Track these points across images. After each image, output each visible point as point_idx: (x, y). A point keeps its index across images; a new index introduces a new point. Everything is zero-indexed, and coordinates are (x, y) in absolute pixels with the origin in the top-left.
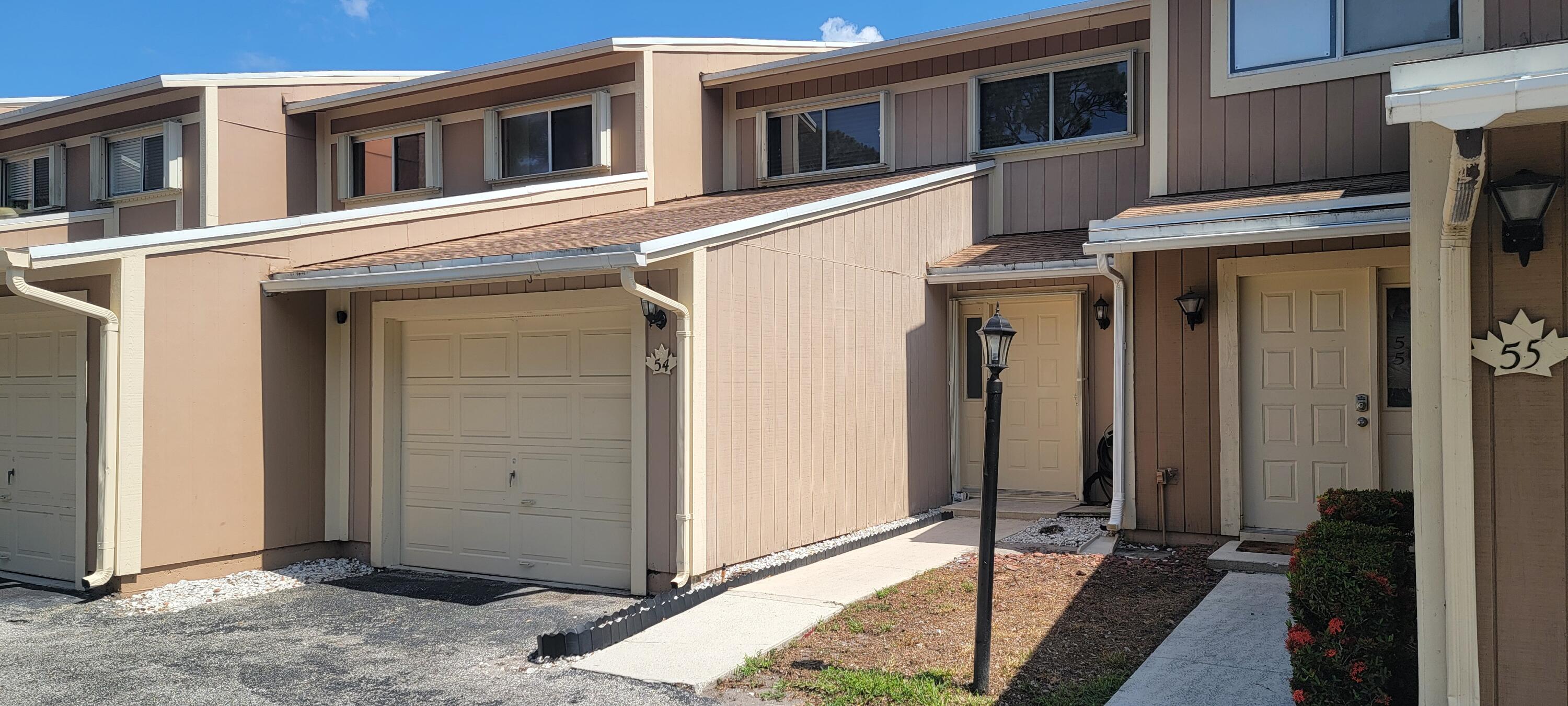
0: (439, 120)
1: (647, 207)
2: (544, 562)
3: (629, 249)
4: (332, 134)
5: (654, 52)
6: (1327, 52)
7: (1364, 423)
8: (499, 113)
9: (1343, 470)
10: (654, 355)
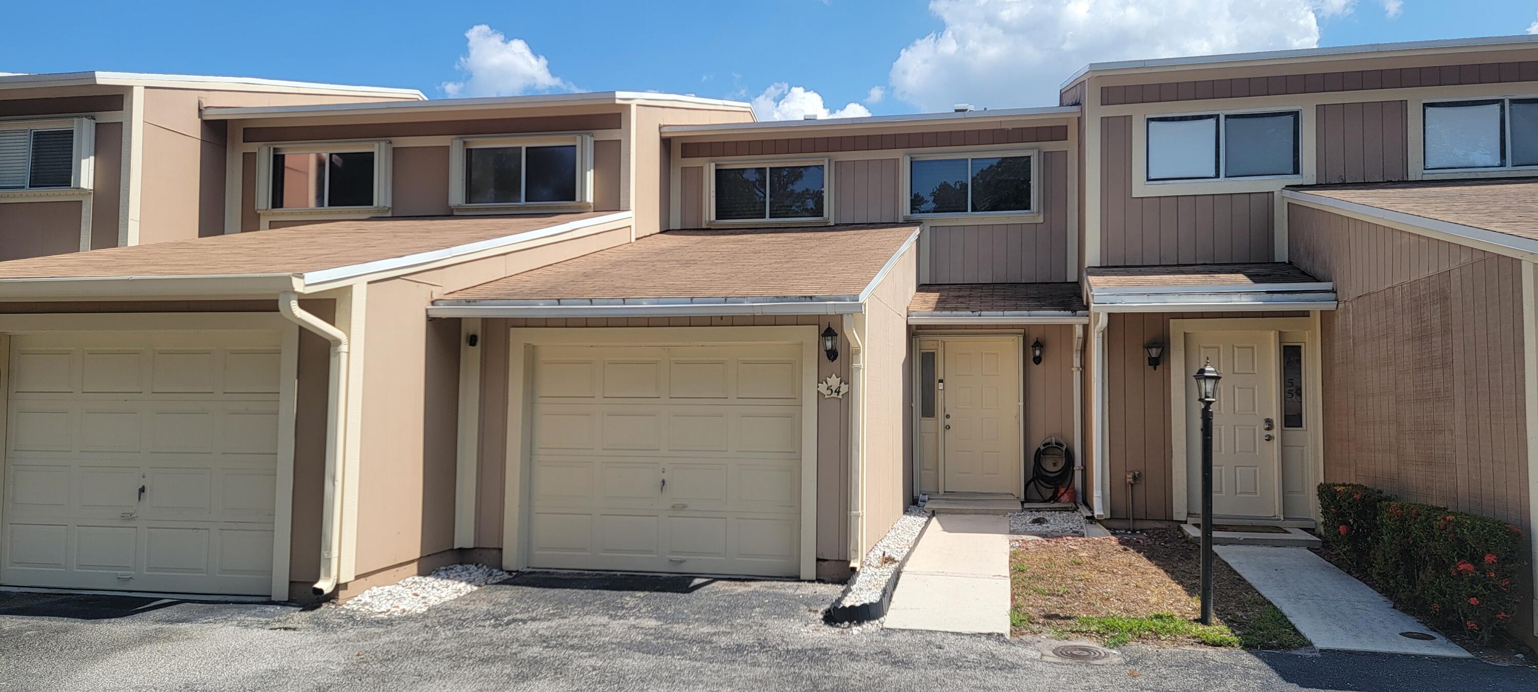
0: (390, 142)
1: (630, 243)
2: (695, 557)
3: (848, 299)
4: (244, 142)
5: (637, 105)
6: (1213, 174)
7: (1269, 438)
8: (465, 143)
9: (1255, 471)
10: (827, 383)
